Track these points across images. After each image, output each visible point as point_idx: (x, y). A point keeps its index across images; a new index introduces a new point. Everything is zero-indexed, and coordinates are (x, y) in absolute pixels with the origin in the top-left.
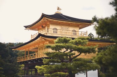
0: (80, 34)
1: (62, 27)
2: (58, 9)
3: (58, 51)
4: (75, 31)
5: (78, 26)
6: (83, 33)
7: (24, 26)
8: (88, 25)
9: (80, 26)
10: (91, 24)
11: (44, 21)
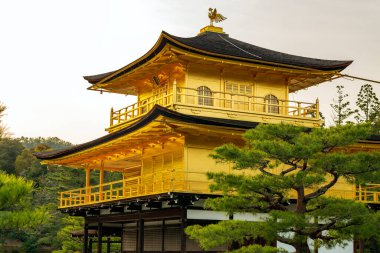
0: (290, 110)
1: (229, 82)
2: (214, 15)
3: (262, 169)
4: (275, 99)
5: (287, 80)
6: (302, 106)
7: (86, 78)
8: (323, 79)
9: (293, 81)
10: (332, 75)
11: (167, 61)
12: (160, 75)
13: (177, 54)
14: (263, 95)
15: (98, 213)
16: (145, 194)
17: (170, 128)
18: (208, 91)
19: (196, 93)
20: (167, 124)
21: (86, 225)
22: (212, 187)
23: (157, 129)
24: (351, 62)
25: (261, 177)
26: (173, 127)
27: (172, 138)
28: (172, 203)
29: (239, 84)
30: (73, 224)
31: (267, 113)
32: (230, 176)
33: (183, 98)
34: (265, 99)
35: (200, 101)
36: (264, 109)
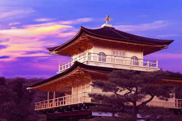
1: (114, 50)
3: (115, 92)
4: (137, 58)
10: (164, 47)
11: (84, 40)
12: (82, 47)
13: (89, 37)
14: (131, 57)
15: (53, 112)
16: (73, 104)
17: (83, 72)
18: (104, 54)
19: (98, 56)
20: (82, 70)
21: (48, 118)
22: (92, 100)
23: (78, 73)
24: (173, 41)
25: (113, 96)
26: (85, 72)
27: (86, 77)
28: (85, 108)
29: (119, 52)
30: (43, 118)
31: (132, 65)
32: (100, 95)
33: (92, 58)
34: (131, 59)
35: (100, 59)
36: (131, 63)
